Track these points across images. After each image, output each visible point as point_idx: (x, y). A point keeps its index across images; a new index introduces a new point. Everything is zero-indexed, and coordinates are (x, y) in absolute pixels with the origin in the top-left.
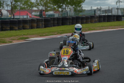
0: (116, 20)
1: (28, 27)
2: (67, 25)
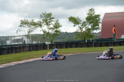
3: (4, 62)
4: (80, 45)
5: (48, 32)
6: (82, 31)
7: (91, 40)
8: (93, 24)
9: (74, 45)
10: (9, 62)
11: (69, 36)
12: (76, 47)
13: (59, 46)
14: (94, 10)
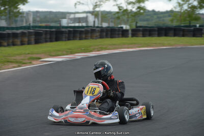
0: (121, 36)
1: (19, 43)
2: (62, 40)
3: (64, 53)
4: (181, 33)
5: (125, 8)
7: (198, 25)
9: (172, 32)
10: (72, 53)
11: (158, 18)
12: (175, 35)
13: (148, 33)
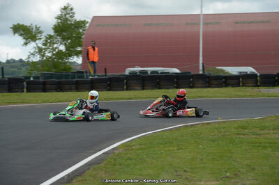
6: (43, 56)
8: (69, 41)
14: (72, 9)
